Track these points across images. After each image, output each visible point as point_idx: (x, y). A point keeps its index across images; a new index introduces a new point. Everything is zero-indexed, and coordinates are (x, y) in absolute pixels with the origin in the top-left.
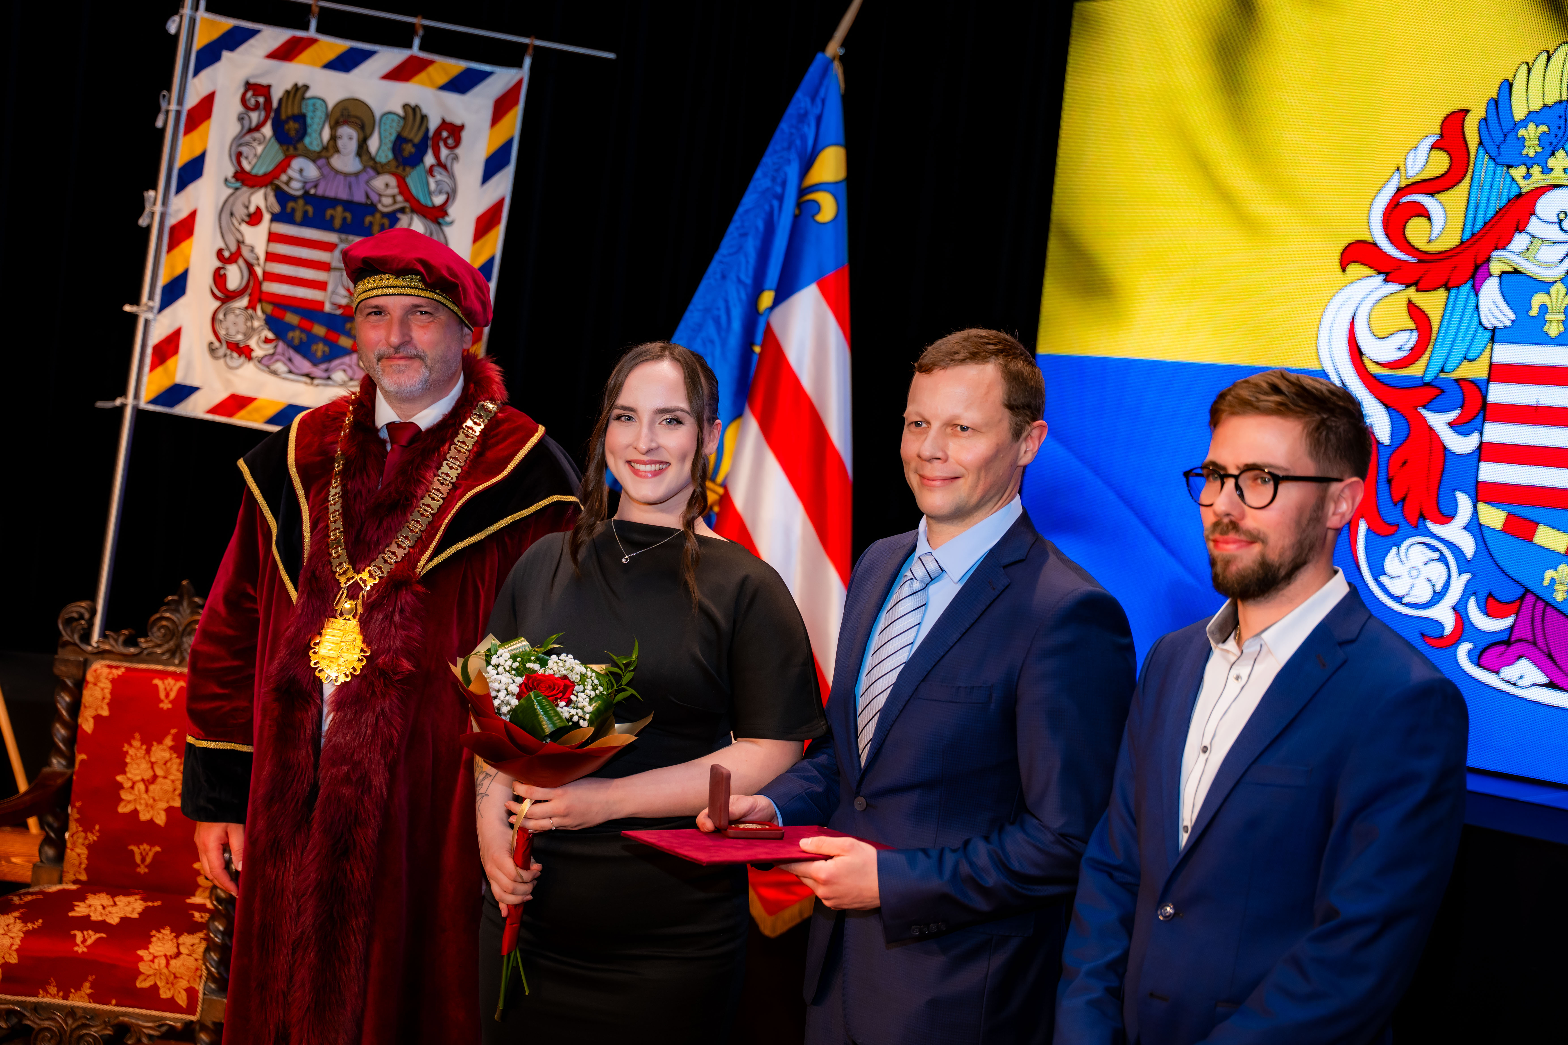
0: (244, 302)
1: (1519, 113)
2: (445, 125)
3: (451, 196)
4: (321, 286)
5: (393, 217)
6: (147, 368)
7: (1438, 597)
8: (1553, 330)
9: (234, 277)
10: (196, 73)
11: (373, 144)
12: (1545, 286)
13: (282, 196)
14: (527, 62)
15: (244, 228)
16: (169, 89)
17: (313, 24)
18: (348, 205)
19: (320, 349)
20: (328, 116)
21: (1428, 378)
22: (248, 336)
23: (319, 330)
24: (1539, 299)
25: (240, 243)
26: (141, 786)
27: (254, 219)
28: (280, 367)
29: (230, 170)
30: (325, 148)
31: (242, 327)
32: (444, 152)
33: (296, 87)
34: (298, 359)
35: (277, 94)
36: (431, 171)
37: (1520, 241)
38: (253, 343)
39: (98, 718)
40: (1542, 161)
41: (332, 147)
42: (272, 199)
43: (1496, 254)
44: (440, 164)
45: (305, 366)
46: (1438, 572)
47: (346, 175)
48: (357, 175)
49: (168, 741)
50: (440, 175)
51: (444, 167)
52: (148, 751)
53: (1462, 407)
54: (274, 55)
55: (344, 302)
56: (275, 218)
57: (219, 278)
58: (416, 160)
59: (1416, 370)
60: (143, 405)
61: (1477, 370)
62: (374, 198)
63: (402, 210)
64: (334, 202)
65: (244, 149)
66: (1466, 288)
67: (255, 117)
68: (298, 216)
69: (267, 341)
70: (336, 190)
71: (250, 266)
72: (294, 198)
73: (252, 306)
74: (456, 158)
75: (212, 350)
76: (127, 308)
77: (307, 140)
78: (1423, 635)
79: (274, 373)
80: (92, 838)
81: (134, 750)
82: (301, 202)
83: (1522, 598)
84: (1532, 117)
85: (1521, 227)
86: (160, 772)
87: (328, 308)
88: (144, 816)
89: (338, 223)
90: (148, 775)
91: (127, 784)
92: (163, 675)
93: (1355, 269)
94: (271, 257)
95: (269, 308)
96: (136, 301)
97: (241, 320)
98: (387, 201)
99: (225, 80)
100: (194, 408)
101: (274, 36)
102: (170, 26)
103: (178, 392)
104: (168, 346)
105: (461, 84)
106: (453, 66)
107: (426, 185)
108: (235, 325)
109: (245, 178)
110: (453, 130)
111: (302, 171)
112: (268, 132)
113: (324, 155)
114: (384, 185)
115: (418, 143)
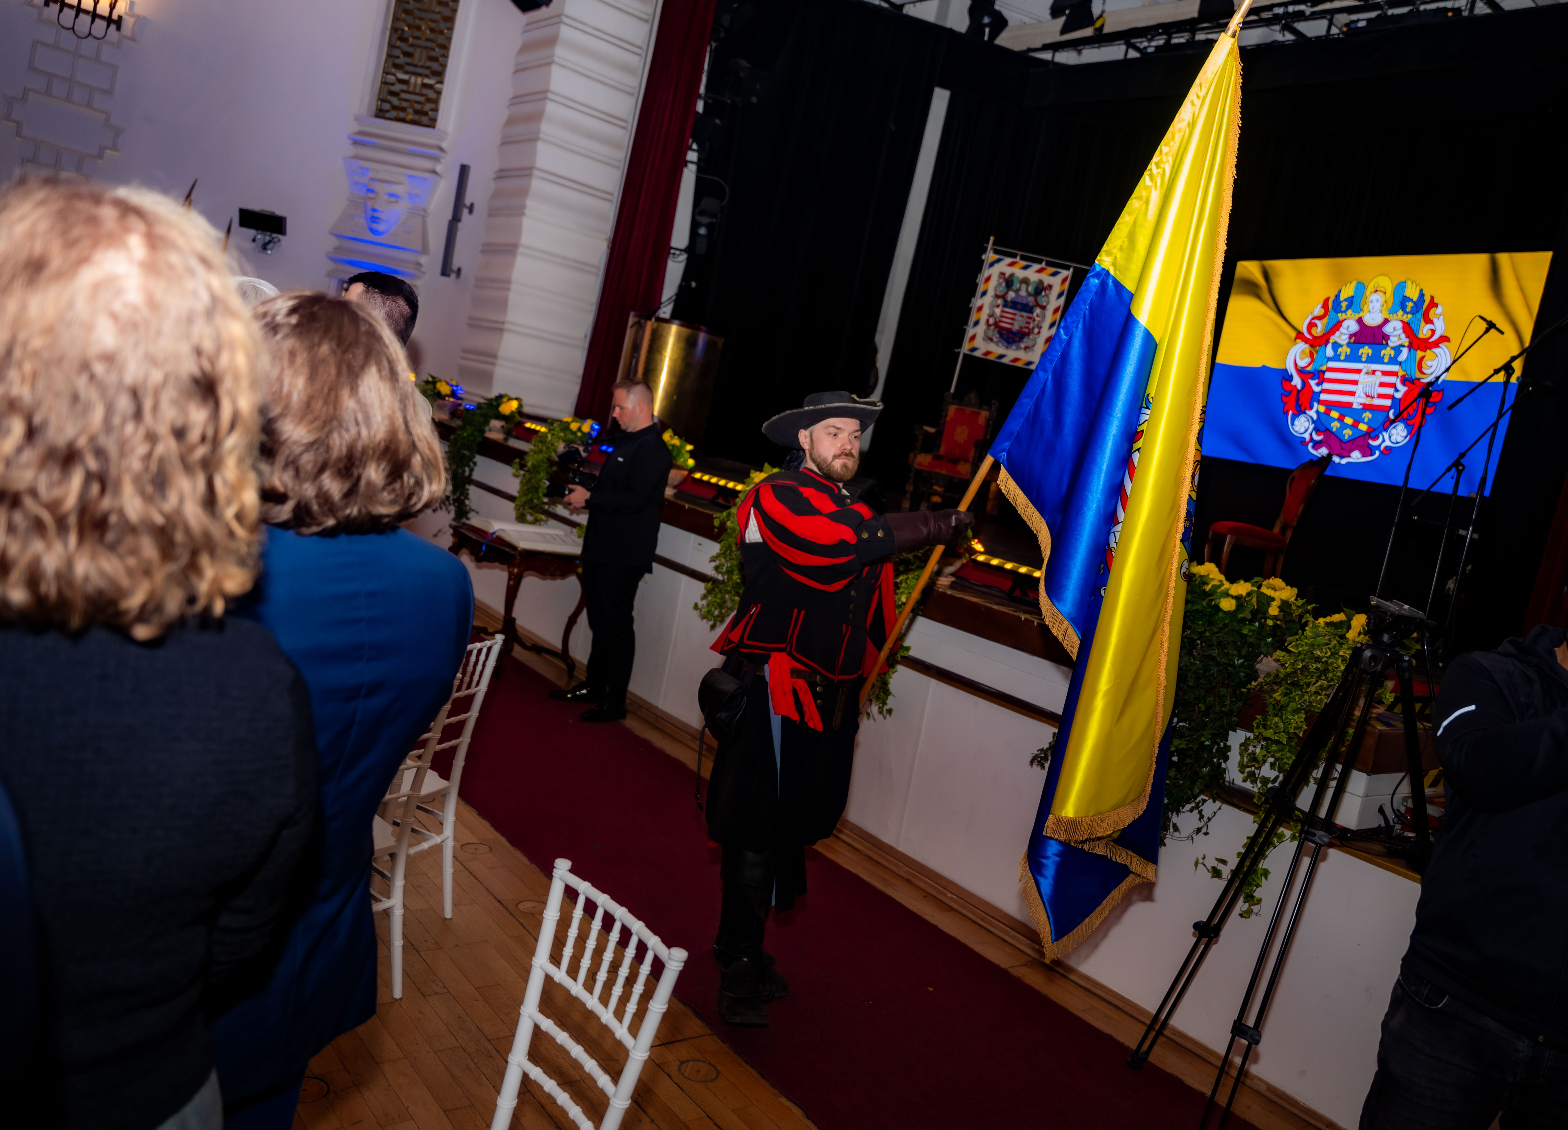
0: (992, 327)
1: (1342, 298)
2: (1048, 284)
3: (1048, 303)
4: (1012, 324)
5: (1032, 308)
6: (967, 343)
7: (1306, 431)
8: (1342, 358)
9: (991, 321)
10: (988, 269)
11: (1030, 289)
12: (1341, 346)
13: (1005, 301)
14: (1071, 270)
15: (995, 308)
16: (981, 272)
17: (1018, 258)
18: (1022, 304)
19: (1010, 340)
20: (1019, 281)
21: (1312, 371)
22: (993, 336)
23: (1010, 335)
24: (1340, 350)
25: (994, 312)
26: (959, 434)
27: (998, 306)
28: (1000, 344)
31: (992, 334)
32: (1047, 292)
33: (1012, 273)
35: (1007, 275)
36: (1043, 297)
37: (1338, 333)
38: (994, 338)
39: (951, 417)
40: (1345, 312)
41: (1019, 289)
42: (1003, 301)
43: (1332, 337)
44: (1046, 295)
45: (1005, 344)
46: (1307, 424)
47: (1022, 297)
48: (1024, 297)
49: (966, 424)
50: (1046, 298)
51: (1048, 296)
52: (961, 426)
53: (1319, 378)
54: (1008, 265)
55: (1018, 329)
56: (1003, 306)
57: (988, 321)
58: (1040, 293)
59: (1309, 369)
60: (965, 351)
61: (1324, 368)
62: (1028, 302)
63: (1035, 306)
64: (1018, 303)
65: (998, 289)
66: (1324, 346)
67: (1001, 280)
68: (1009, 306)
69: (997, 337)
70: (1019, 300)
71: (995, 318)
72: (1008, 301)
73: (995, 328)
75: (984, 339)
76: (965, 327)
77: (1013, 287)
78: (1301, 442)
79: (999, 346)
80: (946, 445)
81: (958, 424)
82: (1010, 302)
83: (1325, 431)
84: (1345, 300)
85: (1338, 330)
87: (1014, 330)
89: (1019, 308)
90: (961, 432)
91: (954, 434)
92: (967, 409)
93: (1298, 341)
94: (1001, 316)
95: (999, 329)
97: (992, 331)
98: (1031, 303)
99: (995, 271)
100: (977, 354)
101: (1009, 260)
102: (983, 257)
103: (974, 349)
104: (973, 338)
105: (1054, 274)
106: (1052, 270)
107: (1042, 300)
108: (990, 333)
109: (997, 296)
110: (1050, 287)
111: (1011, 295)
112: (1004, 284)
113: (1017, 291)
114: (1031, 300)
115: (1041, 289)
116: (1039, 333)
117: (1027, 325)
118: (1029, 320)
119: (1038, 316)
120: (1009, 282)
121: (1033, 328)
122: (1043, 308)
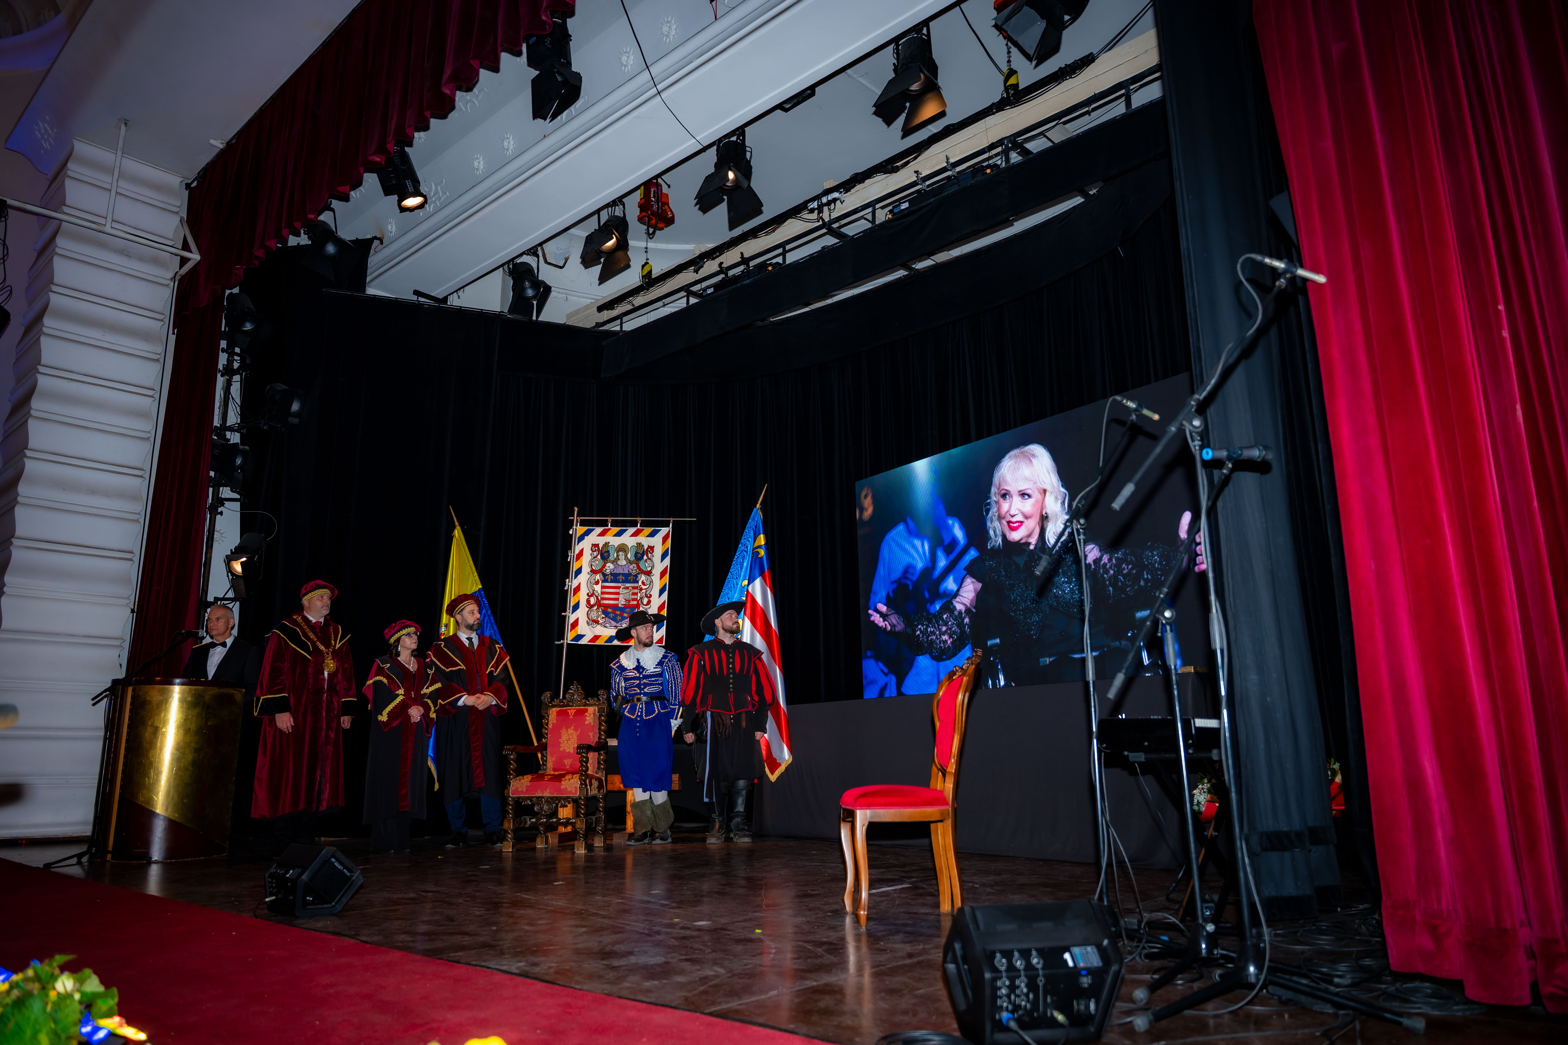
0: (596, 608)
2: (649, 547)
3: (653, 567)
4: (617, 599)
5: (636, 576)
6: (569, 630)
9: (593, 601)
10: (578, 544)
11: (629, 556)
13: (604, 575)
14: (671, 525)
15: (594, 586)
16: (571, 549)
17: (609, 524)
18: (623, 575)
19: (619, 618)
20: (616, 550)
22: (597, 617)
23: (618, 613)
25: (593, 590)
26: (566, 742)
27: (597, 583)
28: (607, 625)
29: (589, 570)
30: (616, 559)
31: (596, 615)
32: (649, 555)
33: (606, 543)
34: (613, 622)
35: (601, 546)
36: (646, 561)
38: (599, 619)
39: (553, 724)
41: (618, 558)
42: (601, 576)
44: (648, 559)
47: (621, 566)
48: (625, 565)
49: (572, 728)
50: (648, 562)
51: (650, 559)
52: (567, 731)
54: (599, 535)
55: (624, 603)
56: (603, 582)
57: (588, 602)
58: (642, 558)
60: (569, 642)
62: (631, 571)
63: (639, 573)
64: (619, 574)
65: (593, 563)
67: (595, 553)
68: (609, 580)
69: (603, 618)
70: (619, 571)
71: (597, 597)
72: (608, 575)
73: (598, 608)
74: (653, 556)
75: (588, 623)
76: (563, 614)
77: (610, 558)
79: (606, 627)
80: (554, 759)
81: (563, 731)
82: (610, 576)
86: (571, 737)
87: (620, 605)
88: (567, 751)
89: (621, 580)
90: (567, 738)
91: (562, 742)
92: (570, 709)
94: (603, 593)
95: (603, 608)
96: (565, 611)
97: (595, 613)
98: (634, 571)
99: (586, 545)
100: (584, 641)
101: (599, 530)
102: (571, 532)
103: (580, 637)
104: (575, 624)
105: (652, 535)
106: (648, 530)
107: (645, 565)
108: (594, 615)
109: (594, 572)
110: (651, 548)
111: (610, 566)
112: (599, 557)
113: (615, 562)
114: (633, 567)
115: (642, 553)
116: (649, 602)
117: (635, 597)
118: (636, 591)
119: (643, 583)
120: (603, 553)
121: (642, 598)
122: (649, 573)
